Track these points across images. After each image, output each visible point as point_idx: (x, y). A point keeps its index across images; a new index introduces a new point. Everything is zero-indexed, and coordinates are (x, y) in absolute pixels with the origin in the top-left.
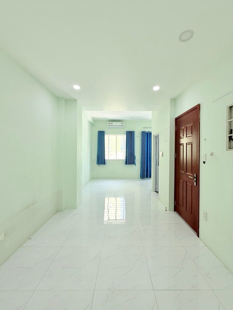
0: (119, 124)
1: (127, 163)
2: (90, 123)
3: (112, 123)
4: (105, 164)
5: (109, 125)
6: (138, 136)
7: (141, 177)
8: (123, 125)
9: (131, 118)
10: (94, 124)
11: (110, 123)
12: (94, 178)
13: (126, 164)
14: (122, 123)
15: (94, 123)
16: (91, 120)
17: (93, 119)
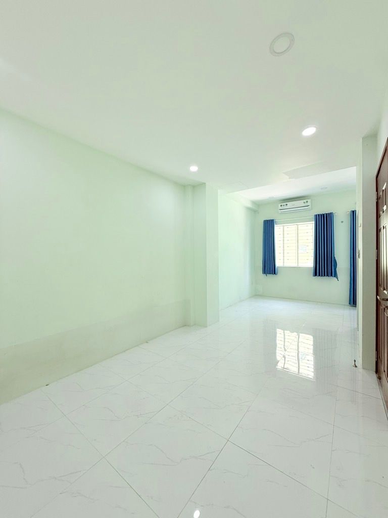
0: (300, 203)
1: (318, 274)
2: (249, 209)
3: (287, 205)
4: (275, 273)
5: (280, 208)
6: (342, 222)
7: (350, 304)
8: (309, 203)
9: (322, 189)
10: (257, 211)
11: (283, 204)
12: (258, 295)
13: (315, 274)
14: (305, 201)
15: (255, 208)
16: (249, 205)
17: (254, 203)
